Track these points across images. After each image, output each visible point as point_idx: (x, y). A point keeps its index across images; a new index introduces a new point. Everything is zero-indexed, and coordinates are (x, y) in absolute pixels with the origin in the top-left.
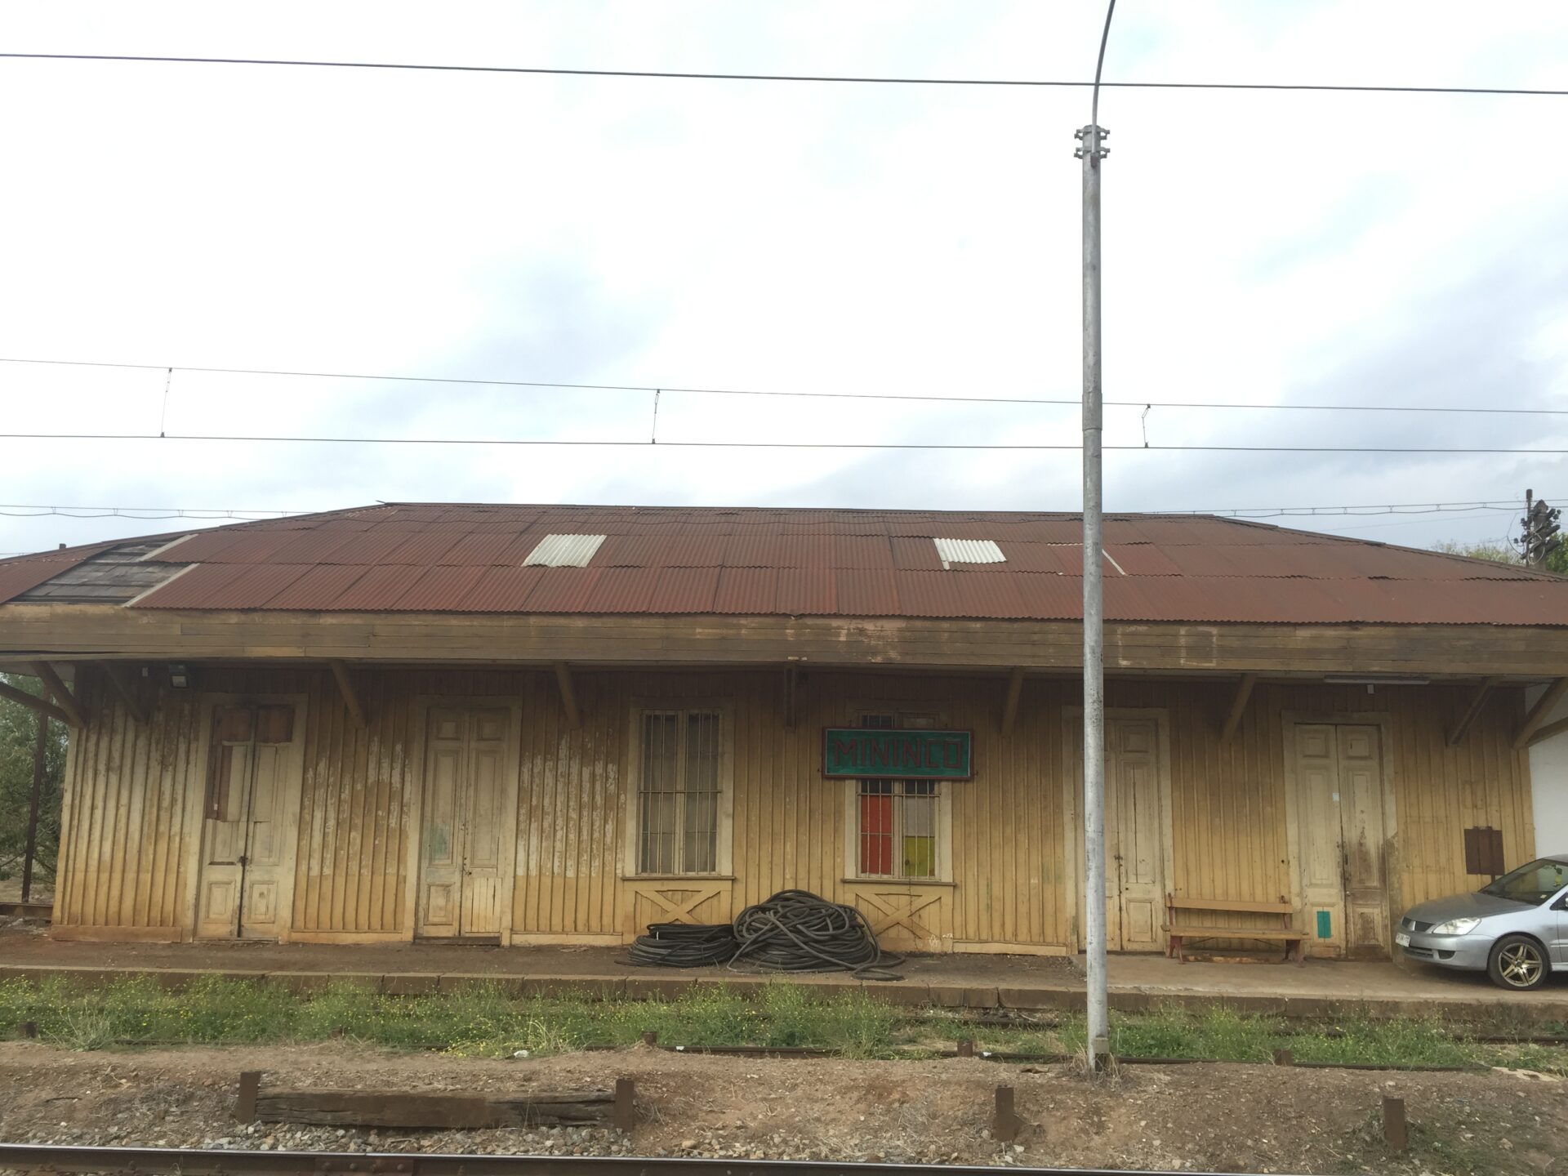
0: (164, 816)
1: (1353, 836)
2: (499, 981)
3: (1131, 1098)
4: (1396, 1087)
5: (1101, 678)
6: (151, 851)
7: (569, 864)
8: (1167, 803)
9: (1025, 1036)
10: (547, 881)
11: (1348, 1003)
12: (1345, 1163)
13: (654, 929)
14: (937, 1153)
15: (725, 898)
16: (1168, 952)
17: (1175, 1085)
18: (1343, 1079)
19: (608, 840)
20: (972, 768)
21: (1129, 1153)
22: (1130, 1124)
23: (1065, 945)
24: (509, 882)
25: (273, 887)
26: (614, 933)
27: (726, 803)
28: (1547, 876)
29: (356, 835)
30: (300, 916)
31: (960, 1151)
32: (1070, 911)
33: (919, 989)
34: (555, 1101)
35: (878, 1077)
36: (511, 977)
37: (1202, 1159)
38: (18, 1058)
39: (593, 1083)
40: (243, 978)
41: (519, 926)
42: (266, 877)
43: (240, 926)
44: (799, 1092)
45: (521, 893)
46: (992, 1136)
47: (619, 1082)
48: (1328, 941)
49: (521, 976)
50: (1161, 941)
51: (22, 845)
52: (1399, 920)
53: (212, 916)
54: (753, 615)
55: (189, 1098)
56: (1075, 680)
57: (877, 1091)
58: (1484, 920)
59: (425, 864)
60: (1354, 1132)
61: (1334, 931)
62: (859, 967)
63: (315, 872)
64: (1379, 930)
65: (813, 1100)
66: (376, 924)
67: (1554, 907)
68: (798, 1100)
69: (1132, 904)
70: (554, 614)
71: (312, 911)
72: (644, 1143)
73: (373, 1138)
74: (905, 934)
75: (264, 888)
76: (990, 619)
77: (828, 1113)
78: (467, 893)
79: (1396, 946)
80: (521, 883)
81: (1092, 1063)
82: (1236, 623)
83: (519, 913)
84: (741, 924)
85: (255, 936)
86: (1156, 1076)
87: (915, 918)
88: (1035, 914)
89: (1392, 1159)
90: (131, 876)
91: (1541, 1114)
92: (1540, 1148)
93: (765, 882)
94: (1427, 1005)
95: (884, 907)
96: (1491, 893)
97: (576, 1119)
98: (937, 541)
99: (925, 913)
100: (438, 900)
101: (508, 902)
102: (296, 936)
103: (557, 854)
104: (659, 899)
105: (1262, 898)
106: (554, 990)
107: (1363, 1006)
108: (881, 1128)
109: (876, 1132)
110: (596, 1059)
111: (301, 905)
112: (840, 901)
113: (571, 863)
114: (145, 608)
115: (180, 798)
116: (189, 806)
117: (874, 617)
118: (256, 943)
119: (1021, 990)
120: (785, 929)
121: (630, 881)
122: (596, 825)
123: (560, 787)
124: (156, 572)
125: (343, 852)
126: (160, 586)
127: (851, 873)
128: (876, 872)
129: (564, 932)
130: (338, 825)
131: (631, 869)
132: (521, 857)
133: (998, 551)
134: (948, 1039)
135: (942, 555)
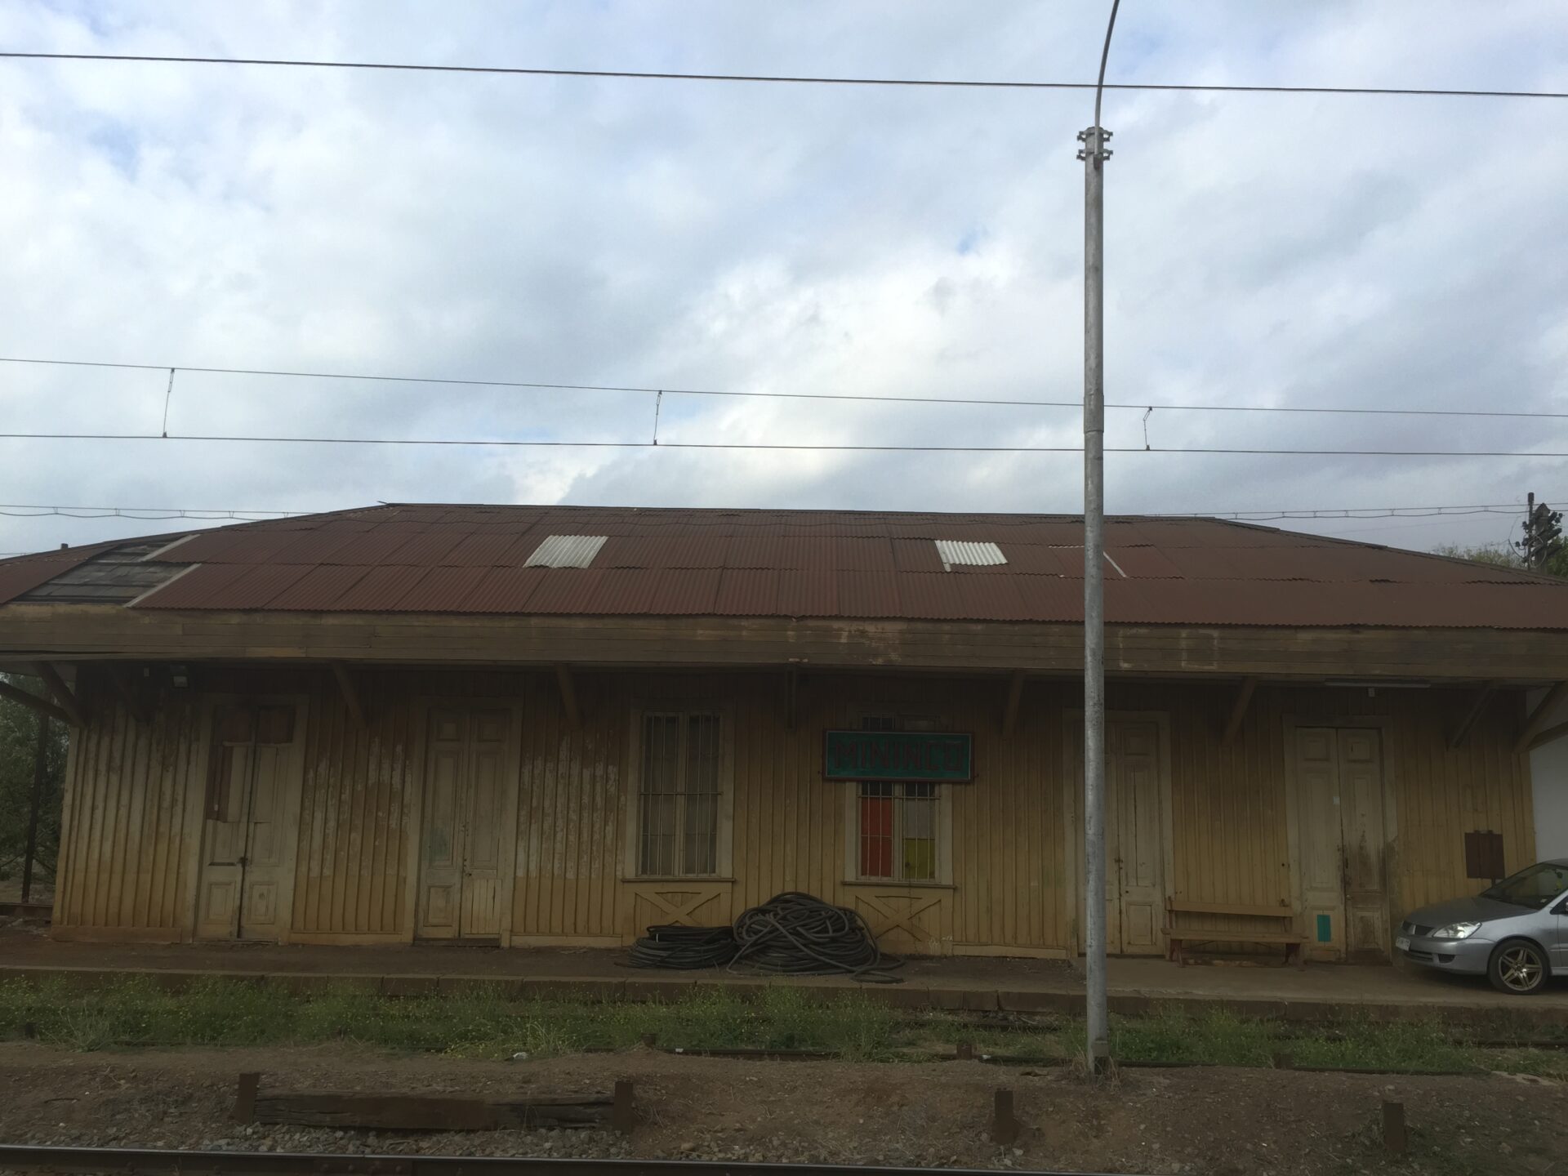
0: (165, 817)
1: (1353, 840)
2: (498, 983)
3: (1130, 1101)
4: (1396, 1091)
5: (1103, 680)
6: (151, 851)
7: (569, 865)
8: (1167, 803)
9: (1025, 1039)
10: (546, 884)
11: (1348, 1007)
12: (1345, 1166)
13: (654, 931)
14: (936, 1156)
15: (726, 899)
16: (1168, 955)
17: (1175, 1088)
18: (1343, 1082)
19: (608, 841)
20: (973, 768)
21: (1128, 1157)
22: (1129, 1127)
23: (1065, 948)
24: (509, 884)
25: (272, 887)
26: (614, 935)
27: (726, 805)
28: (1547, 880)
29: (356, 836)
30: (300, 918)
31: (959, 1154)
32: (1070, 914)
33: (919, 992)
34: (554, 1103)
35: (877, 1079)
36: (511, 978)
38: (17, 1059)
39: (592, 1085)
40: (243, 978)
41: (519, 927)
42: (267, 878)
43: (240, 927)
44: (798, 1094)
45: (520, 896)
46: (991, 1139)
47: (618, 1084)
48: (1328, 944)
49: (520, 978)
50: (1161, 944)
51: (23, 845)
52: (1400, 924)
53: (212, 916)
54: (754, 616)
55: (188, 1099)
56: (1076, 683)
57: (876, 1093)
58: (1486, 924)
59: (425, 863)
60: (1353, 1136)
61: (1334, 935)
62: (859, 969)
63: (315, 872)
64: (1379, 934)
65: (812, 1103)
66: (376, 925)
67: (1554, 911)
68: (795, 1102)
69: (1132, 907)
70: (554, 615)
71: (312, 912)
72: (642, 1145)
73: (371, 1140)
74: (905, 936)
75: (264, 889)
76: (991, 621)
77: (827, 1115)
78: (467, 894)
79: (1396, 950)
80: (521, 885)
81: (1091, 1066)
82: (1237, 626)
83: (519, 913)
84: (741, 926)
85: (255, 937)
86: (1155, 1079)
87: (915, 921)
88: (1035, 917)
89: (1391, 1163)
90: (131, 875)
92: (1539, 1152)
93: (765, 885)
94: (1426, 1009)
95: (883, 908)
96: (1491, 897)
97: (575, 1121)
98: (939, 542)
99: (925, 916)
100: (438, 901)
101: (508, 903)
102: (295, 937)
103: (557, 856)
104: (659, 900)
105: (1263, 902)
106: (554, 992)
107: (1363, 1010)
108: (880, 1131)
109: (875, 1135)
110: (596, 1061)
111: (301, 906)
112: (840, 903)
113: (571, 864)
114: (147, 609)
115: (180, 799)
116: (189, 808)
117: (875, 619)
118: (258, 943)
119: (1020, 993)
120: (784, 931)
121: (629, 882)
122: (597, 826)
123: (560, 788)
124: (159, 572)
125: (343, 854)
126: (161, 586)
127: (851, 875)
128: (876, 874)
129: (563, 933)
130: (338, 825)
131: (630, 872)
132: (522, 857)
133: (999, 553)
134: (948, 1041)
135: (943, 557)
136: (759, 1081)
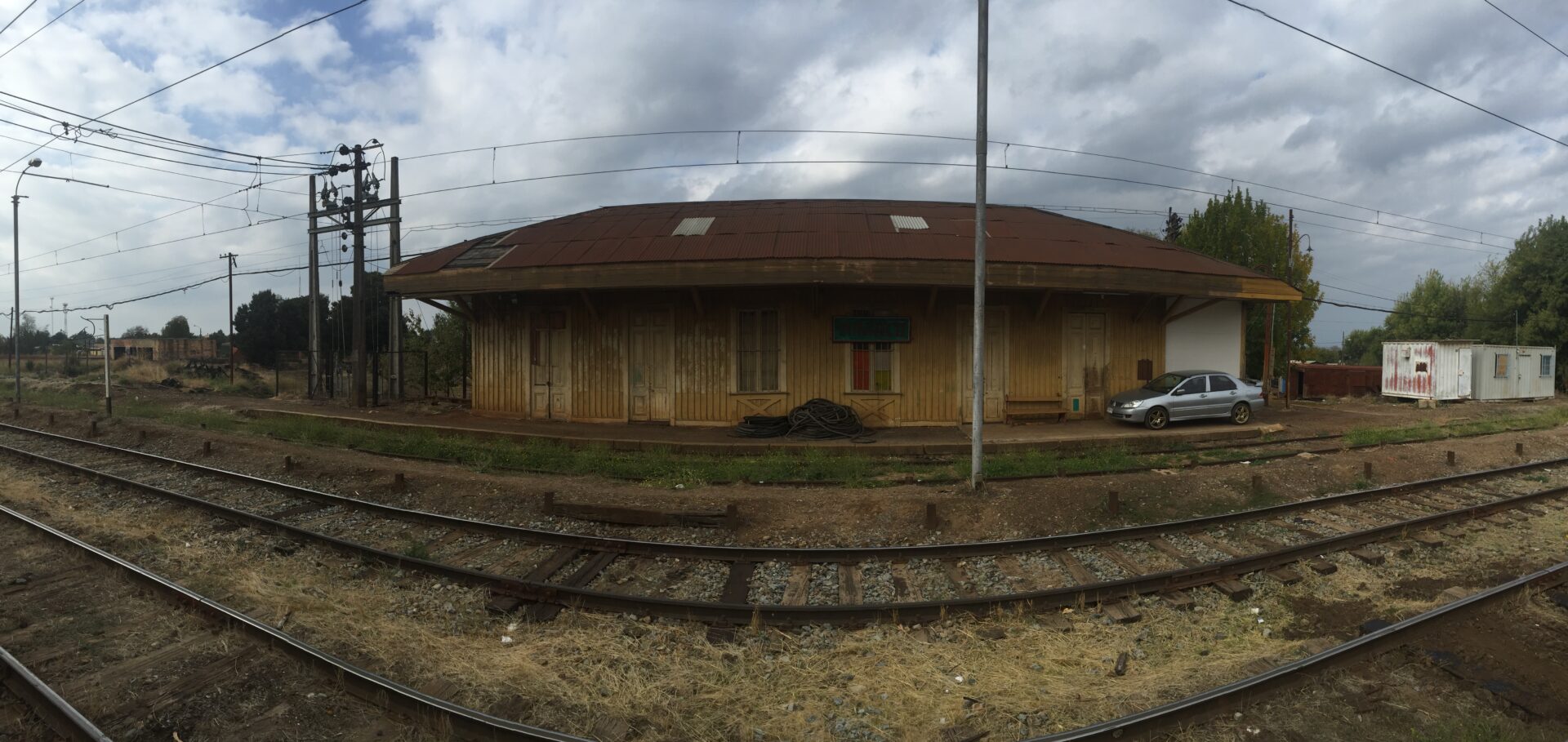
0: (514, 363)
1: (1091, 364)
2: (669, 445)
3: (994, 503)
4: (1113, 485)
5: (984, 293)
6: (509, 378)
7: (702, 387)
8: (1007, 352)
9: (938, 468)
10: (691, 396)
11: (1088, 441)
12: (1092, 523)
13: (747, 419)
14: (897, 538)
15: (784, 403)
16: (1005, 421)
17: (1014, 493)
18: (1090, 483)
19: (722, 375)
20: (910, 335)
21: (992, 531)
22: (993, 515)
23: (956, 421)
24: (673, 396)
25: (562, 396)
26: (727, 420)
27: (783, 356)
28: (1169, 380)
29: (598, 373)
30: (576, 410)
31: (908, 536)
32: (959, 404)
33: (884, 447)
34: (696, 515)
35: (866, 499)
36: (675, 443)
37: (1027, 530)
38: (453, 475)
39: (715, 505)
40: (549, 438)
41: (679, 416)
42: (559, 392)
43: (550, 413)
44: (824, 509)
45: (679, 402)
46: (925, 528)
47: (728, 506)
48: (1077, 412)
49: (679, 443)
50: (1002, 417)
51: (461, 373)
52: (1109, 402)
53: (538, 408)
54: (795, 258)
55: (523, 501)
56: (970, 292)
57: (865, 507)
58: (1145, 401)
59: (632, 386)
60: (1096, 508)
61: (1080, 408)
62: (854, 436)
63: (581, 390)
64: (1099, 406)
65: (832, 513)
66: (610, 414)
67: (1172, 395)
68: (823, 512)
69: (989, 401)
70: (688, 261)
71: (581, 408)
72: (743, 537)
73: (607, 527)
74: (876, 418)
75: (559, 397)
76: (921, 259)
77: (840, 519)
78: (653, 400)
79: (1106, 412)
80: (679, 396)
81: (974, 486)
82: (1045, 264)
83: (679, 410)
84: (792, 415)
85: (556, 418)
86: (1005, 489)
87: (881, 411)
88: (942, 408)
89: (1111, 519)
90: (502, 389)
91: (1172, 491)
92: (1172, 506)
93: (804, 395)
94: (1120, 439)
95: (865, 405)
96: (1147, 388)
97: (707, 524)
98: (892, 217)
99: (886, 408)
100: (639, 404)
101: (673, 406)
102: (574, 419)
103: (696, 383)
104: (749, 404)
105: (1047, 393)
106: (697, 450)
107: (1093, 442)
108: (868, 527)
109: (865, 529)
110: (718, 490)
111: (575, 405)
112: (843, 404)
113: (703, 387)
114: (496, 268)
115: (519, 355)
116: (523, 359)
117: (859, 258)
118: (557, 421)
119: (935, 446)
120: (814, 419)
121: (734, 395)
122: (715, 368)
123: (696, 350)
124: (501, 251)
125: (593, 381)
126: (503, 257)
127: (848, 390)
128: (861, 389)
129: (701, 420)
130: (589, 368)
131: (734, 389)
132: (678, 383)
133: (924, 223)
134: (900, 472)
135: (895, 225)
136: (804, 502)
